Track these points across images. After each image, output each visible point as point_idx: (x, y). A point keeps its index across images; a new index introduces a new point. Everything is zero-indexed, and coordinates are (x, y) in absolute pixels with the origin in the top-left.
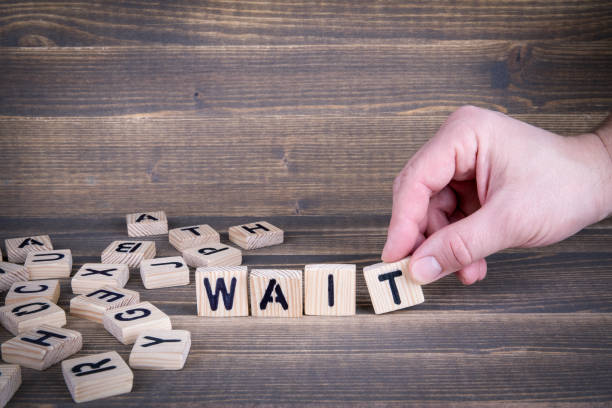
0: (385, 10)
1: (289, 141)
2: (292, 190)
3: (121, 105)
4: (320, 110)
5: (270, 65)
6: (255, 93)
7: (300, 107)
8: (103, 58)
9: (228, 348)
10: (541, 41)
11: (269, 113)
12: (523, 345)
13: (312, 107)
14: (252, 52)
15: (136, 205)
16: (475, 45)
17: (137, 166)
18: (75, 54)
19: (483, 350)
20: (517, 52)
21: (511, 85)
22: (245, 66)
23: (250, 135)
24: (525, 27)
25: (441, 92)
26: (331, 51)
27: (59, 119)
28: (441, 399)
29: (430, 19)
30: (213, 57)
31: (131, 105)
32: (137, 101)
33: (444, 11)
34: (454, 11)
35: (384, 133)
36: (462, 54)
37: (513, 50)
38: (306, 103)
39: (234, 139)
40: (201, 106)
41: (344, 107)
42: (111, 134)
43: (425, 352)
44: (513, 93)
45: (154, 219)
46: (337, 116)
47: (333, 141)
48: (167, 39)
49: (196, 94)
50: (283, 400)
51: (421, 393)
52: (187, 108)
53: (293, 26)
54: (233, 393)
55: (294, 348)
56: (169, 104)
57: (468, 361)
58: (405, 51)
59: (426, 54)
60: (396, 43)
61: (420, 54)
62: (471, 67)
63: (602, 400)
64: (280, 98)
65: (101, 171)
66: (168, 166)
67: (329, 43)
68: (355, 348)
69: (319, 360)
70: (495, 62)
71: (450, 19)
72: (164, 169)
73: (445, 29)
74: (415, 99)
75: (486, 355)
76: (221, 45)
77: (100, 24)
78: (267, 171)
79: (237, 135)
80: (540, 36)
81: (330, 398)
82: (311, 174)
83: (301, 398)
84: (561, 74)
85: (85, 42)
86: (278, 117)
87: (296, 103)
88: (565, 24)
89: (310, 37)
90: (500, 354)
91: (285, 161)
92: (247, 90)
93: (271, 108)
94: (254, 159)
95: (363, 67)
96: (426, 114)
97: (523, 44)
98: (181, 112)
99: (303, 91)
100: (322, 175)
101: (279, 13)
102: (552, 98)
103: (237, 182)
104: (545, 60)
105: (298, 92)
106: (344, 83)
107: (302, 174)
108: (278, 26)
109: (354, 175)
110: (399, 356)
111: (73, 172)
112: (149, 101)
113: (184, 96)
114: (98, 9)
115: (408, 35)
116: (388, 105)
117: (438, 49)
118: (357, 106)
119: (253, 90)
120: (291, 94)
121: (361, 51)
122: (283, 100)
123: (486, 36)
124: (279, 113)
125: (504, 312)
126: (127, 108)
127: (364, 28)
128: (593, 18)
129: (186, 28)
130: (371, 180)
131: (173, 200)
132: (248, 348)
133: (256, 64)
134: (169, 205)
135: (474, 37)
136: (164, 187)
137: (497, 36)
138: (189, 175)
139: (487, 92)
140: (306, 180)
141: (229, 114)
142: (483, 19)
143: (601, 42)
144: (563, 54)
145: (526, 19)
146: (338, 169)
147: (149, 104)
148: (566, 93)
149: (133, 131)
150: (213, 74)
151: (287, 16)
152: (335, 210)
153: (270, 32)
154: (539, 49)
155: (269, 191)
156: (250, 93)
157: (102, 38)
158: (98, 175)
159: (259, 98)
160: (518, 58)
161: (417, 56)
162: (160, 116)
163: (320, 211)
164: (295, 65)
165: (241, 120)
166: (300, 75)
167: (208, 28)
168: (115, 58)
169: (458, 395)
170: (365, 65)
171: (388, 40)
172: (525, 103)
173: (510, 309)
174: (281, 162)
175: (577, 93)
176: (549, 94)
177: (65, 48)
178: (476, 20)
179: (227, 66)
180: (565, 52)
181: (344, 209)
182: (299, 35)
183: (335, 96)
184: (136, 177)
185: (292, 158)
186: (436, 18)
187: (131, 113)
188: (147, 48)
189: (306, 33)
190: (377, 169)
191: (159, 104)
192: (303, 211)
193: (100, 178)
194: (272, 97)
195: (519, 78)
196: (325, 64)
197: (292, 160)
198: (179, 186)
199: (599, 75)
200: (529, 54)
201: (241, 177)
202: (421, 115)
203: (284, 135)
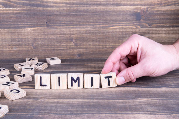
1: (75, 36)
2: (75, 51)
3: (23, 26)
4: (84, 27)
7: (78, 26)
8: (19, 11)
9: (57, 99)
10: (151, 6)
11: (69, 28)
12: (146, 98)
13: (82, 26)
14: (64, 10)
15: (29, 56)
16: (131, 8)
17: (29, 44)
18: (10, 10)
19: (133, 99)
20: (143, 10)
22: (61, 14)
23: (63, 35)
24: (146, 2)
25: (120, 22)
26: (88, 9)
27: (5, 30)
28: (121, 114)
30: (52, 11)
31: (27, 25)
32: (29, 24)
35: (103, 34)
36: (127, 10)
37: (142, 9)
38: (80, 25)
40: (48, 26)
41: (91, 26)
42: (21, 34)
43: (116, 100)
44: (142, 22)
45: (34, 60)
46: (89, 29)
47: (88, 37)
48: (38, 6)
49: (47, 22)
50: (73, 114)
51: (115, 112)
52: (44, 26)
53: (76, 2)
54: (59, 112)
55: (76, 99)
56: (39, 25)
57: (129, 102)
58: (110, 9)
59: (116, 10)
60: (107, 7)
61: (114, 10)
62: (129, 14)
63: (170, 114)
64: (72, 23)
65: (18, 45)
66: (38, 44)
67: (87, 7)
69: (84, 102)
70: (137, 13)
72: (37, 45)
73: (122, 3)
74: (112, 24)
75: (134, 101)
76: (54, 7)
77: (18, 1)
78: (68, 45)
79: (59, 35)
81: (88, 114)
82: (81, 46)
83: (79, 113)
84: (157, 16)
85: (13, 7)
86: (71, 29)
87: (77, 25)
89: (81, 5)
91: (74, 42)
92: (62, 21)
94: (64, 42)
95: (97, 14)
96: (116, 28)
97: (145, 7)
98: (42, 28)
99: (79, 21)
100: (85, 47)
102: (154, 24)
103: (59, 49)
104: (152, 12)
105: (77, 22)
106: (91, 19)
107: (79, 46)
108: (72, 2)
109: (94, 47)
110: (108, 101)
111: (10, 46)
112: (33, 24)
113: (43, 23)
115: (111, 5)
116: (104, 25)
117: (120, 9)
118: (95, 26)
119: (64, 21)
120: (76, 22)
121: (96, 10)
125: (140, 88)
126: (25, 26)
127: (98, 2)
129: (44, 2)
130: (99, 48)
131: (40, 54)
132: (63, 99)
133: (65, 13)
134: (38, 55)
135: (131, 5)
136: (37, 50)
137: (137, 5)
138: (44, 47)
139: (135, 22)
140: (80, 48)
141: (57, 28)
143: (169, 6)
144: (157, 10)
146: (89, 45)
147: (33, 25)
148: (158, 22)
149: (28, 33)
150: (52, 16)
152: (88, 57)
153: (69, 4)
154: (150, 9)
155: (68, 51)
157: (18, 5)
158: (17, 47)
159: (66, 23)
160: (144, 12)
161: (113, 11)
162: (36, 29)
163: (84, 58)
164: (76, 14)
165: (60, 30)
166: (78, 17)
167: (50, 2)
168: (22, 11)
169: (126, 113)
170: (98, 13)
171: (105, 6)
172: (146, 25)
173: (141, 87)
174: (72, 43)
175: (162, 22)
176: (153, 22)
177: (7, 9)
179: (56, 14)
181: (91, 57)
182: (78, 5)
183: (89, 23)
184: (29, 47)
185: (75, 41)
187: (27, 28)
188: (32, 8)
190: (101, 45)
191: (36, 25)
192: (79, 57)
193: (18, 47)
194: (69, 23)
195: (144, 18)
196: (85, 13)
197: (76, 42)
198: (41, 50)
199: (168, 16)
200: (147, 10)
201: (60, 47)
202: (114, 29)
203: (73, 35)
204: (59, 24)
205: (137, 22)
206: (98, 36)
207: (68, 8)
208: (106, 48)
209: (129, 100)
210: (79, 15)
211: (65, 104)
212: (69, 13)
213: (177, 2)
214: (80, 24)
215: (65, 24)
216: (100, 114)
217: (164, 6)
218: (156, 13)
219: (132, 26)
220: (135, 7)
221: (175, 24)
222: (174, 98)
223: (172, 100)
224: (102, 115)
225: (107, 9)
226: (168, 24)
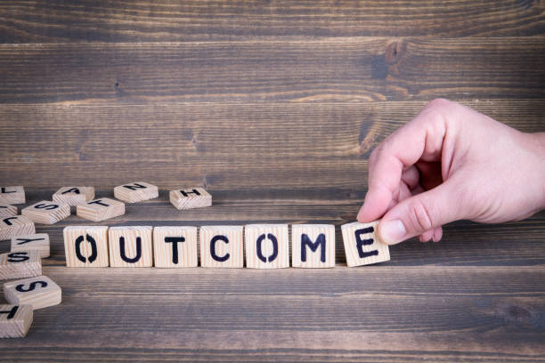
0: (279, 11)
1: (197, 125)
2: (200, 167)
3: (52, 94)
4: (223, 98)
5: (179, 59)
6: (167, 83)
7: (206, 95)
8: (37, 53)
9: (126, 291)
10: (414, 37)
11: (179, 100)
12: (370, 290)
13: (216, 95)
14: (165, 48)
15: (67, 180)
16: (356, 42)
17: (67, 146)
18: (13, 49)
19: (336, 294)
20: (393, 47)
21: (389, 76)
22: (159, 59)
23: (164, 120)
24: (400, 25)
25: (328, 82)
26: (233, 47)
28: (291, 329)
29: (318, 18)
30: (131, 52)
31: (61, 93)
32: (67, 90)
33: (329, 12)
34: (338, 11)
35: (280, 117)
36: (345, 49)
37: (390, 45)
38: (211, 92)
39: (150, 124)
40: (121, 94)
41: (245, 95)
42: (45, 119)
43: (288, 295)
44: (390, 83)
46: (239, 103)
47: (236, 126)
48: (92, 36)
49: (117, 85)
50: (162, 329)
51: (275, 325)
52: (109, 96)
53: (199, 25)
54: (123, 324)
55: (179, 291)
56: (94, 93)
57: (321, 302)
58: (296, 47)
59: (316, 49)
60: (288, 39)
61: (310, 50)
62: (353, 60)
63: (424, 331)
64: (190, 87)
65: (36, 151)
66: (93, 146)
67: (230, 39)
68: (229, 291)
69: (198, 300)
70: (375, 56)
71: (334, 19)
72: (89, 149)
73: (330, 27)
74: (306, 88)
75: (337, 298)
76: (137, 41)
77: (35, 24)
78: (178, 151)
79: (152, 119)
80: (414, 33)
81: (199, 328)
82: (216, 154)
83: (177, 328)
84: (432, 66)
85: (22, 40)
86: (188, 104)
87: (202, 92)
88: (436, 23)
89: (213, 35)
90: (349, 296)
91: (194, 142)
92: (162, 80)
93: (181, 97)
94: (167, 140)
95: (260, 61)
96: (315, 102)
97: (399, 40)
98: (104, 100)
99: (209, 82)
100: (226, 154)
101: (188, 14)
102: (425, 87)
103: (153, 160)
104: (418, 54)
105: (204, 82)
106: (244, 75)
107: (208, 154)
108: (187, 25)
109: (253, 154)
110: (265, 297)
111: (13, 152)
112: (76, 90)
113: (106, 86)
114: (33, 11)
115: (299, 33)
116: (282, 93)
117: (325, 45)
118: (254, 95)
119: (166, 80)
120: (199, 84)
121: (258, 47)
122: (192, 89)
123: (367, 33)
124: (188, 101)
126: (57, 96)
127: (261, 27)
128: (460, 18)
129: (108, 27)
130: (268, 159)
131: (98, 176)
132: (142, 291)
134: (94, 180)
135: (356, 34)
136: (91, 164)
137: (376, 33)
138: (112, 154)
139: (370, 82)
140: (212, 159)
141: (146, 102)
142: (364, 19)
143: (468, 38)
144: (434, 49)
145: (401, 19)
146: (240, 149)
147: (77, 93)
148: (437, 83)
149: (64, 116)
150: (130, 67)
151: (194, 17)
152: (237, 185)
153: (179, 30)
154: (413, 44)
155: (180, 168)
156: (164, 83)
157: (36, 36)
158: (33, 154)
159: (171, 88)
160: (396, 53)
161: (307, 51)
162: (86, 103)
163: (225, 186)
164: (202, 59)
165: (156, 107)
166: (206, 68)
167: (127, 27)
168: (48, 53)
169: (306, 327)
170: (262, 58)
171: (281, 37)
172: (402, 92)
174: (191, 143)
175: (447, 82)
176: (423, 83)
177: (5, 45)
178: (358, 19)
179: (143, 60)
180: (436, 47)
181: (244, 184)
182: (203, 33)
183: (236, 86)
184: (67, 156)
185: (200, 140)
186: (323, 18)
187: (62, 100)
188: (74, 44)
189: (211, 31)
190: (273, 149)
191: (85, 93)
192: (209, 185)
193: (36, 157)
194: (181, 87)
195: (396, 70)
196: (227, 58)
197: (200, 142)
198: (102, 164)
199: (467, 67)
200: (404, 49)
201: (156, 157)
202: (311, 102)
203: (192, 120)
204: (151, 88)
205: (375, 84)
206: (263, 124)
207: (178, 43)
208: (287, 158)
209: (322, 295)
210: (208, 64)
211: (145, 304)
212: (181, 58)
213: (491, 25)
214: (212, 89)
215: (169, 90)
216: (233, 329)
217: (454, 36)
218: (430, 57)
219: (361, 94)
220: (369, 39)
221: (485, 89)
222: (449, 291)
223: (441, 296)
224: (238, 332)
225: (288, 45)
226: (468, 89)
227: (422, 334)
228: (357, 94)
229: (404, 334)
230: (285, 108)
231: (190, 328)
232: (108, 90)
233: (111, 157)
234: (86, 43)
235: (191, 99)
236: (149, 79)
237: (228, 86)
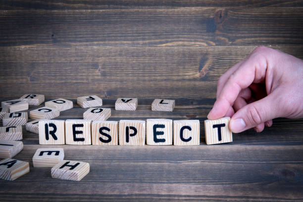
1: (101, 60)
2: (103, 86)
3: (13, 41)
4: (117, 44)
6: (83, 35)
7: (107, 42)
8: (4, 16)
10: (232, 7)
11: (90, 45)
12: (199, 159)
13: (113, 42)
14: (82, 13)
16: (197, 10)
17: (22, 73)
19: (179, 162)
20: (220, 13)
21: (217, 31)
22: (78, 20)
23: (81, 57)
25: (180, 34)
26: (123, 13)
30: (61, 16)
31: (19, 41)
32: (23, 39)
35: (151, 56)
36: (190, 14)
37: (217, 12)
38: (110, 40)
39: (73, 59)
40: (55, 41)
41: (130, 42)
42: (9, 56)
44: (218, 35)
46: (126, 47)
47: (124, 60)
49: (53, 35)
51: (141, 180)
52: (48, 43)
56: (39, 40)
57: (169, 166)
58: (161, 13)
59: (173, 14)
60: (156, 8)
61: (169, 15)
62: (196, 21)
63: (229, 184)
64: (96, 37)
65: (4, 75)
66: (39, 73)
67: (121, 8)
68: (115, 160)
70: (208, 18)
72: (36, 74)
74: (166, 38)
75: (179, 164)
76: (65, 9)
78: (90, 76)
79: (74, 57)
80: (232, 5)
81: (95, 182)
82: (113, 78)
84: (243, 25)
86: (95, 47)
87: (105, 40)
89: (111, 6)
90: (187, 163)
91: (99, 70)
92: (79, 33)
93: (91, 43)
94: (83, 69)
95: (139, 21)
96: (172, 46)
97: (223, 9)
98: (45, 45)
99: (108, 34)
100: (118, 78)
102: (239, 38)
103: (75, 81)
104: (235, 17)
105: (105, 34)
106: (129, 30)
107: (108, 77)
109: (135, 78)
110: (136, 164)
112: (28, 39)
113: (46, 36)
115: (162, 5)
116: (152, 41)
117: (178, 12)
118: (135, 42)
119: (82, 33)
120: (102, 35)
121: (138, 13)
122: (98, 38)
123: (203, 5)
124: (95, 45)
126: (17, 42)
130: (144, 81)
131: (41, 91)
135: (197, 5)
136: (37, 84)
137: (209, 5)
138: (50, 77)
139: (205, 34)
140: (110, 81)
141: (70, 46)
143: (265, 8)
144: (244, 15)
146: (127, 75)
148: (246, 35)
149: (20, 54)
150: (61, 25)
153: (90, 3)
154: (231, 12)
155: (91, 86)
156: (80, 35)
157: (4, 6)
158: (2, 77)
159: (85, 37)
160: (221, 16)
162: (34, 46)
163: (118, 97)
164: (104, 20)
165: (76, 49)
166: (106, 25)
168: (10, 16)
171: (152, 7)
172: (225, 40)
174: (97, 71)
175: (252, 35)
176: (237, 35)
179: (68, 20)
180: (245, 13)
181: (129, 96)
182: (105, 4)
183: (125, 36)
184: (22, 78)
185: (103, 69)
187: (19, 45)
188: (27, 11)
189: (109, 3)
190: (147, 75)
191: (33, 40)
192: (109, 96)
193: (4, 79)
194: (92, 37)
195: (221, 27)
196: (119, 20)
198: (44, 83)
199: (264, 25)
200: (226, 14)
201: (76, 79)
202: (170, 46)
203: (98, 57)
204: (73, 38)
205: (209, 36)
206: (141, 59)
207: (89, 10)
208: (156, 80)
209: (170, 162)
210: (108, 23)
212: (92, 19)
214: (110, 38)
215: (84, 39)
216: (115, 182)
217: (257, 7)
218: (242, 19)
219: (200, 42)
220: (205, 8)
221: (275, 39)
223: (242, 163)
224: (117, 184)
225: (156, 12)
226: (264, 38)
227: (228, 186)
228: (198, 41)
229: (217, 186)
230: (155, 50)
231: (89, 182)
232: (47, 39)
233: (49, 79)
234: (34, 10)
235: (97, 45)
236: (71, 32)
237: (120, 37)
